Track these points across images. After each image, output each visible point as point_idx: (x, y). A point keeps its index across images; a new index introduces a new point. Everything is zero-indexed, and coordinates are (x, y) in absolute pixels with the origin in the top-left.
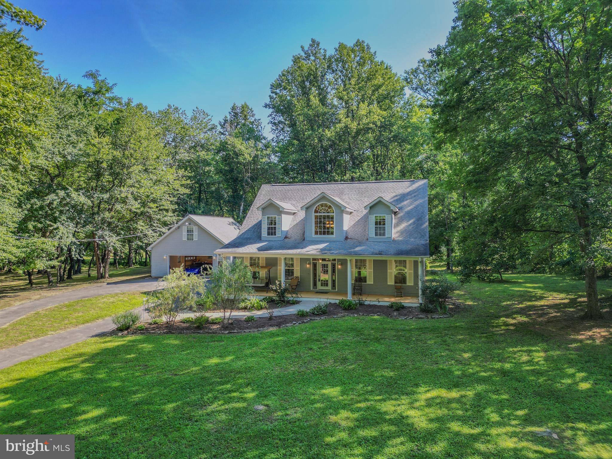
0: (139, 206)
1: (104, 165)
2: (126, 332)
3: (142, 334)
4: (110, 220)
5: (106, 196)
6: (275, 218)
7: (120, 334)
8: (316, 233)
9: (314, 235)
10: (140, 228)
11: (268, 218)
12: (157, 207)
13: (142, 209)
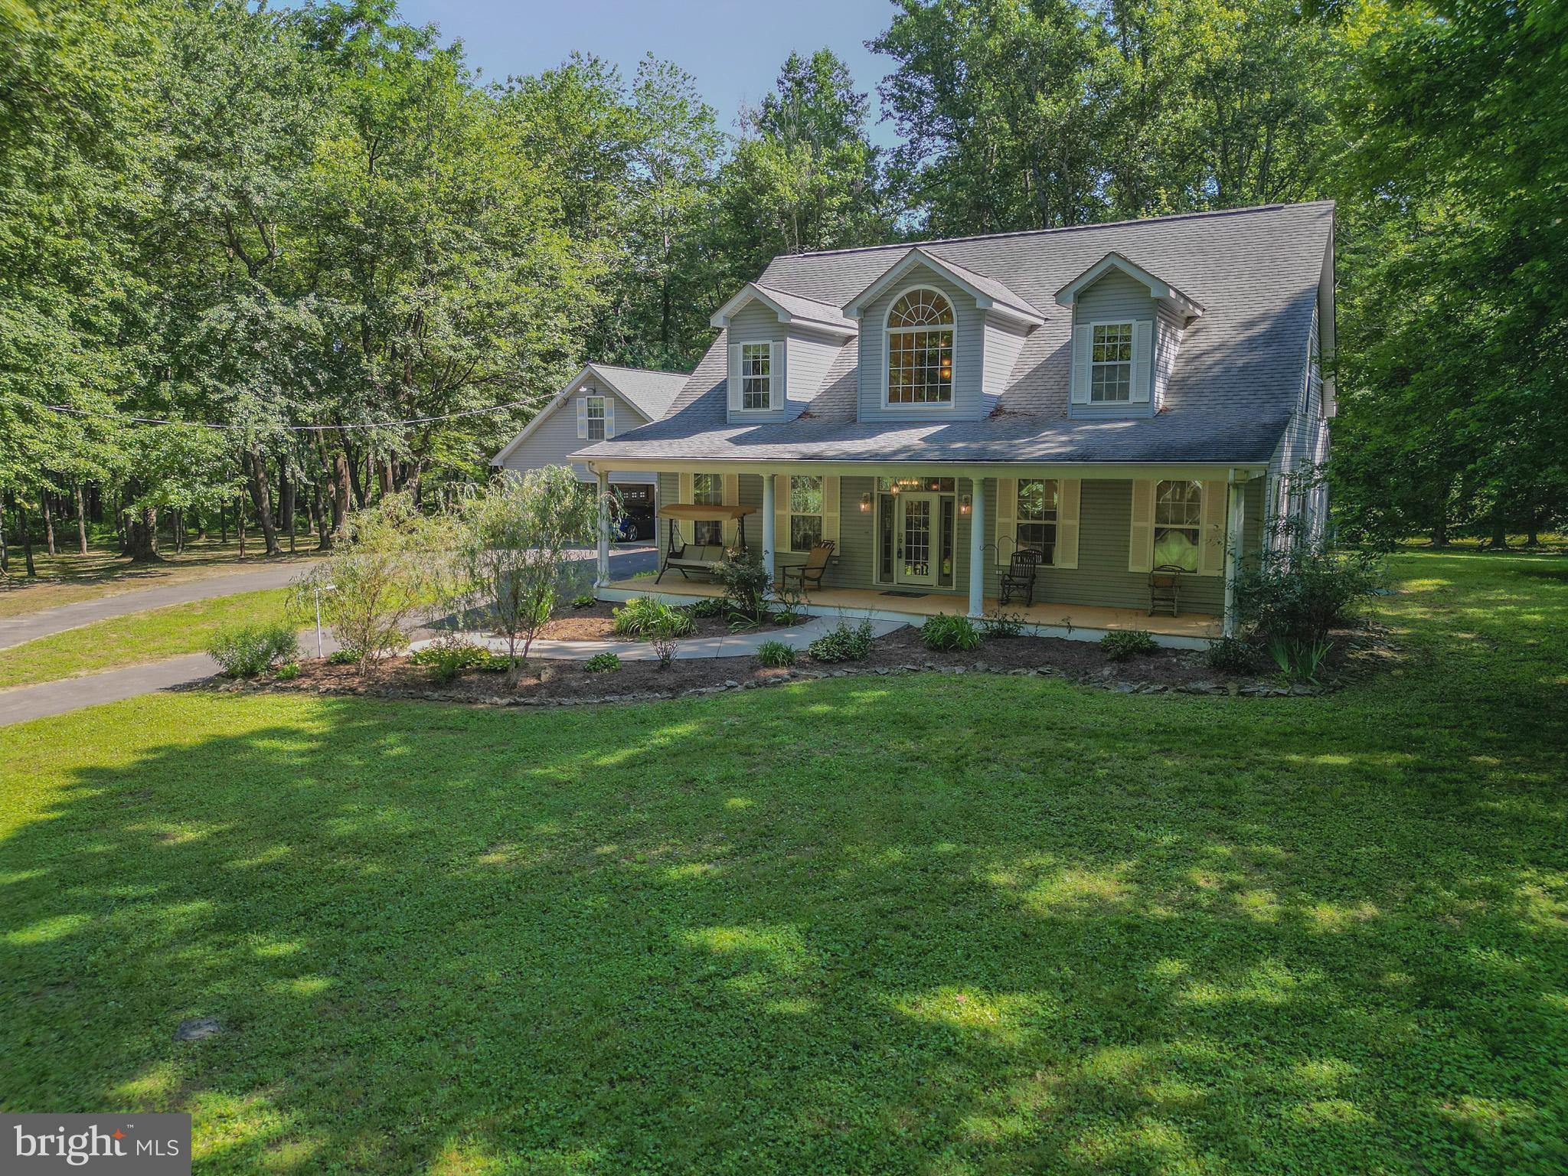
6: (766, 348)
8: (893, 397)
9: (884, 404)
11: (746, 349)
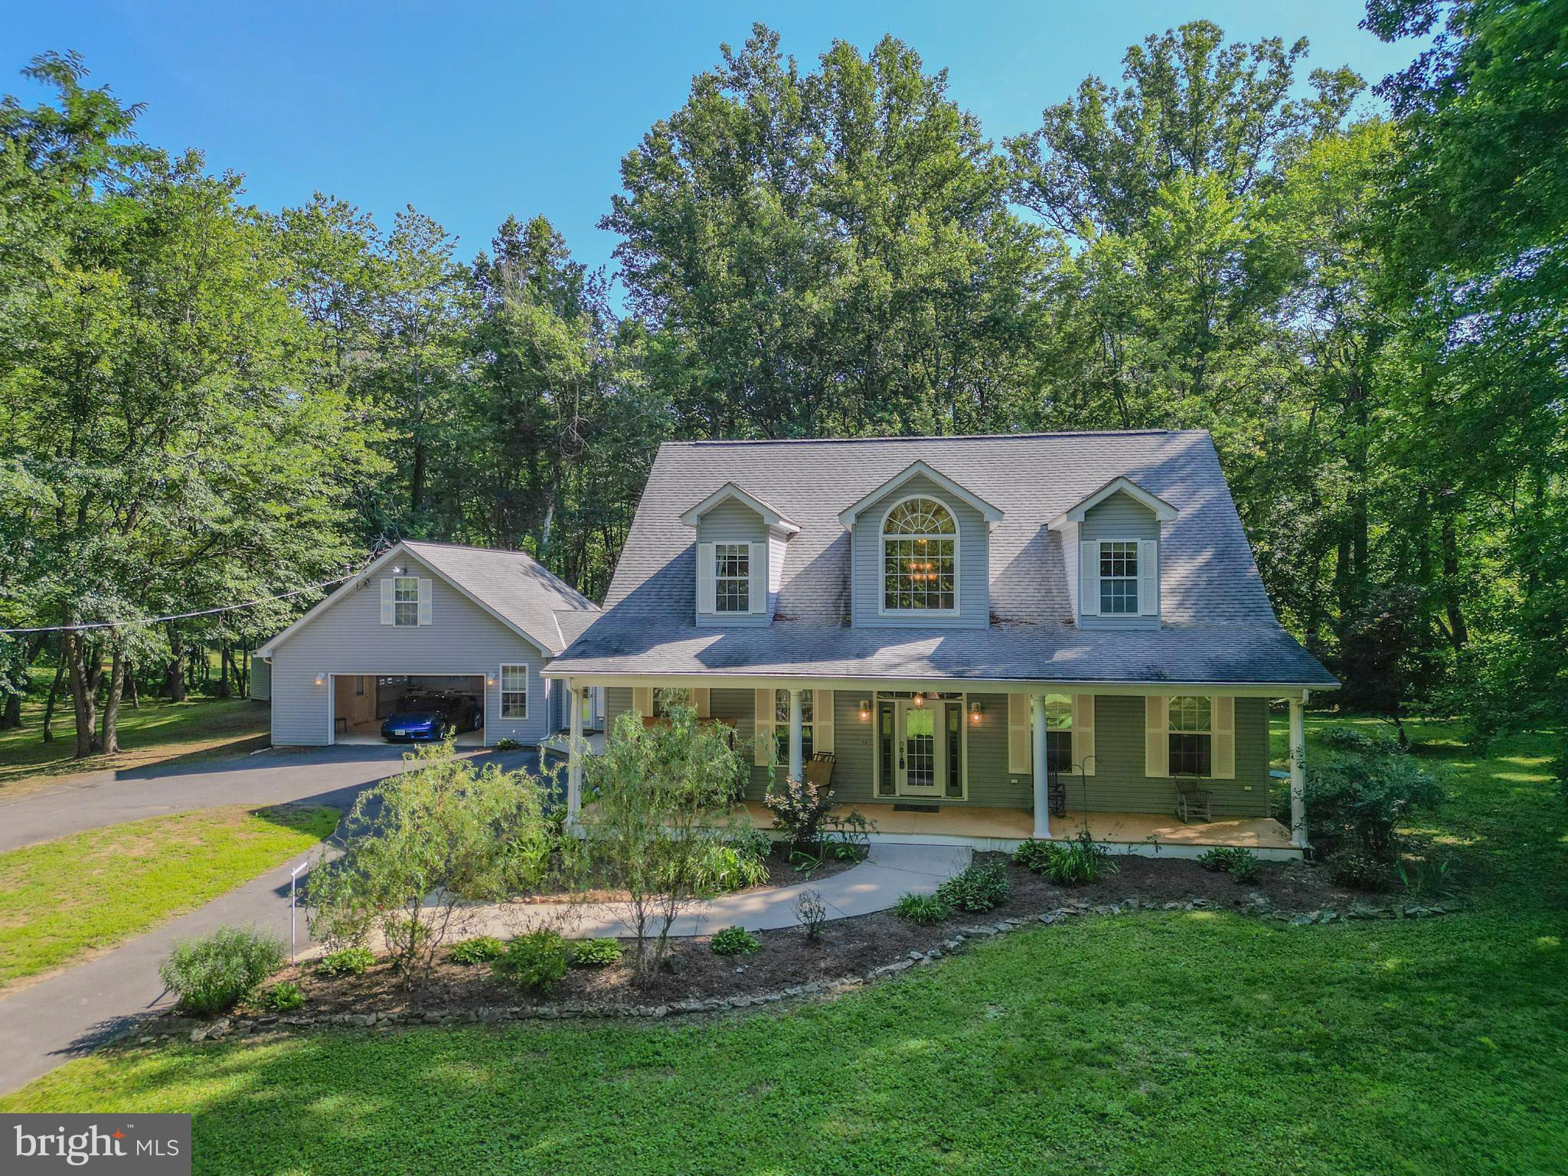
0: (227, 512)
1: (105, 368)
2: (224, 1024)
3: (297, 1030)
4: (124, 558)
5: (111, 475)
7: (199, 1034)
8: (890, 602)
9: (882, 611)
10: (231, 584)
11: (719, 549)
12: (289, 517)
13: (238, 523)
